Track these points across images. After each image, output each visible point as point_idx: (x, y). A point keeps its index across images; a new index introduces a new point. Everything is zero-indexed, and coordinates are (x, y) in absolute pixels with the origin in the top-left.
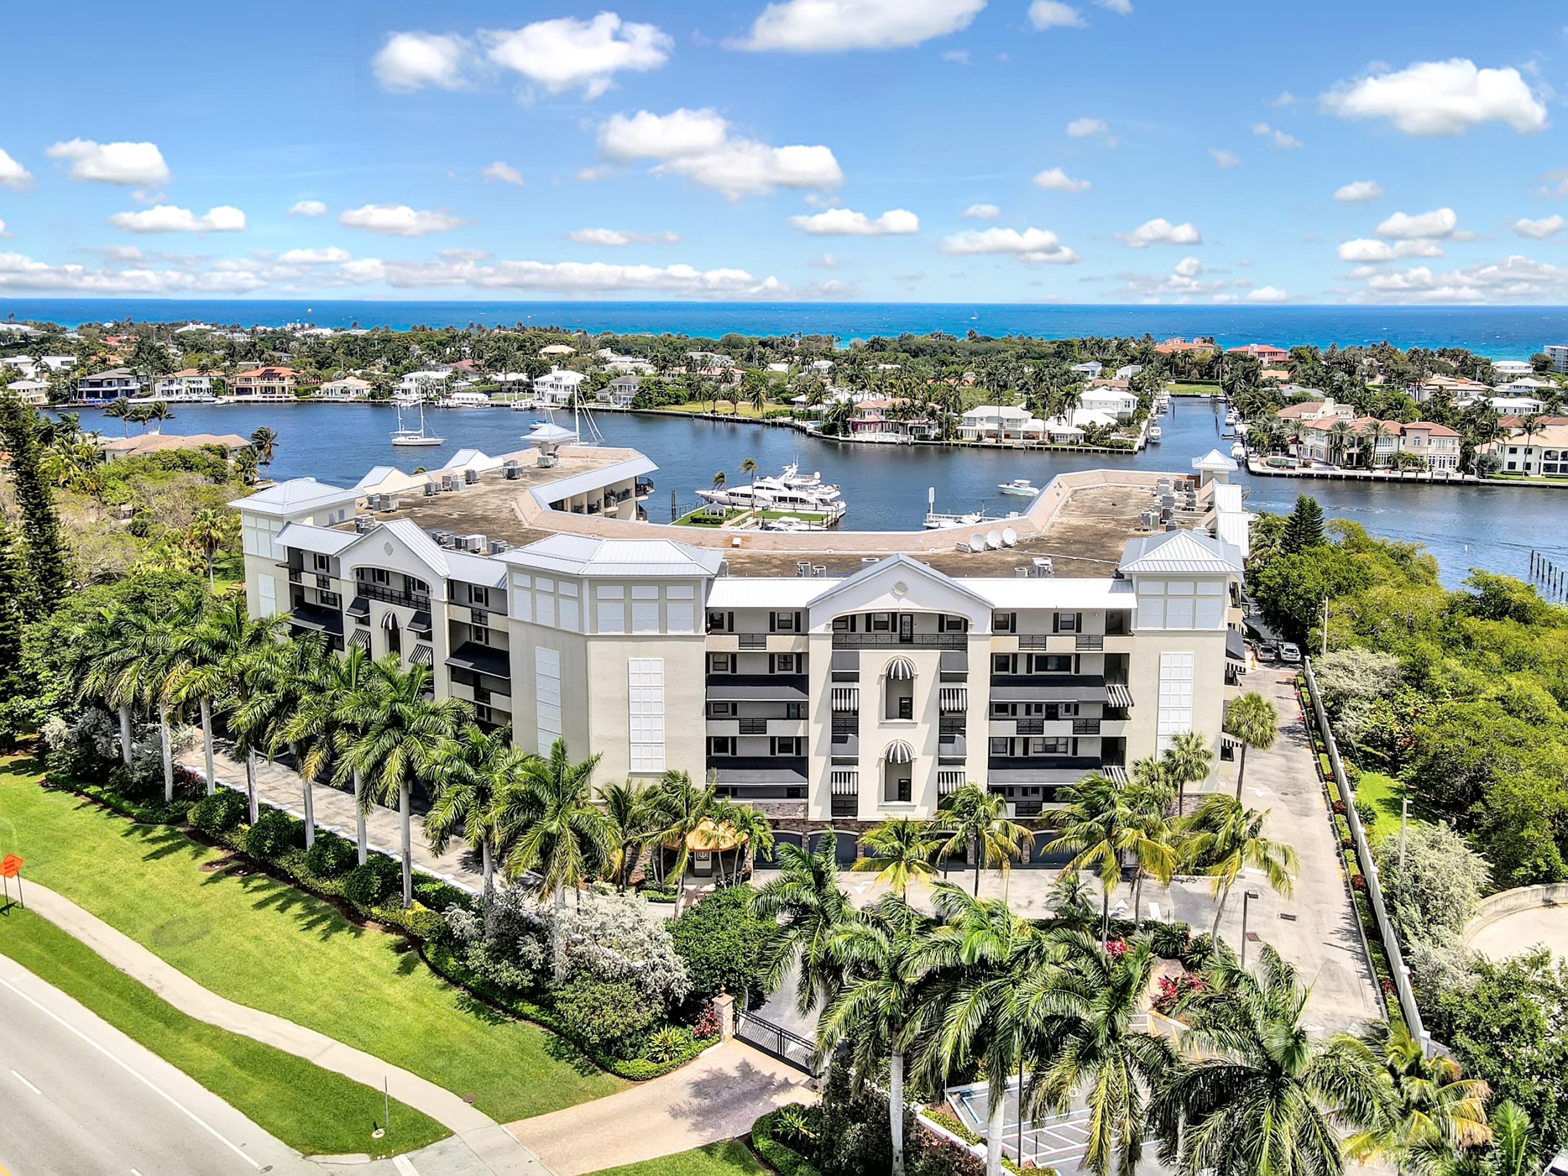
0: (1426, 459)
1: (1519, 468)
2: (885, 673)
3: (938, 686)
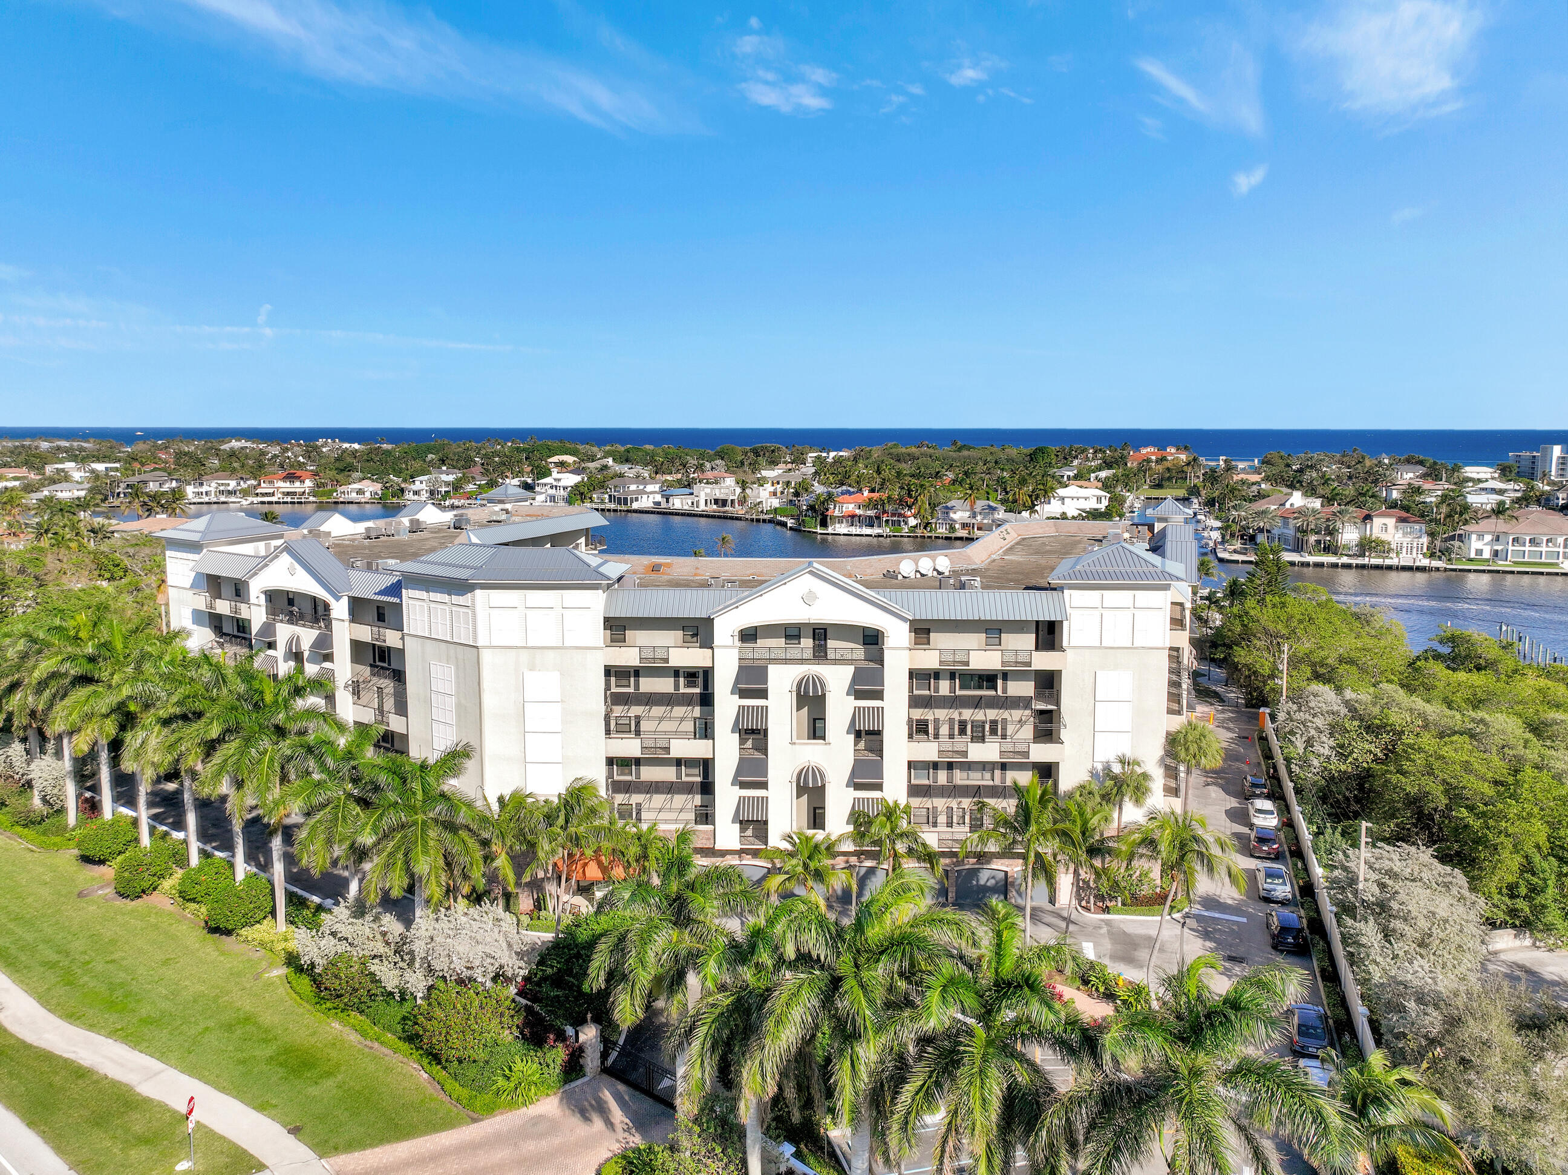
0: (1393, 546)
1: (1487, 554)
2: (794, 688)
3: (852, 703)
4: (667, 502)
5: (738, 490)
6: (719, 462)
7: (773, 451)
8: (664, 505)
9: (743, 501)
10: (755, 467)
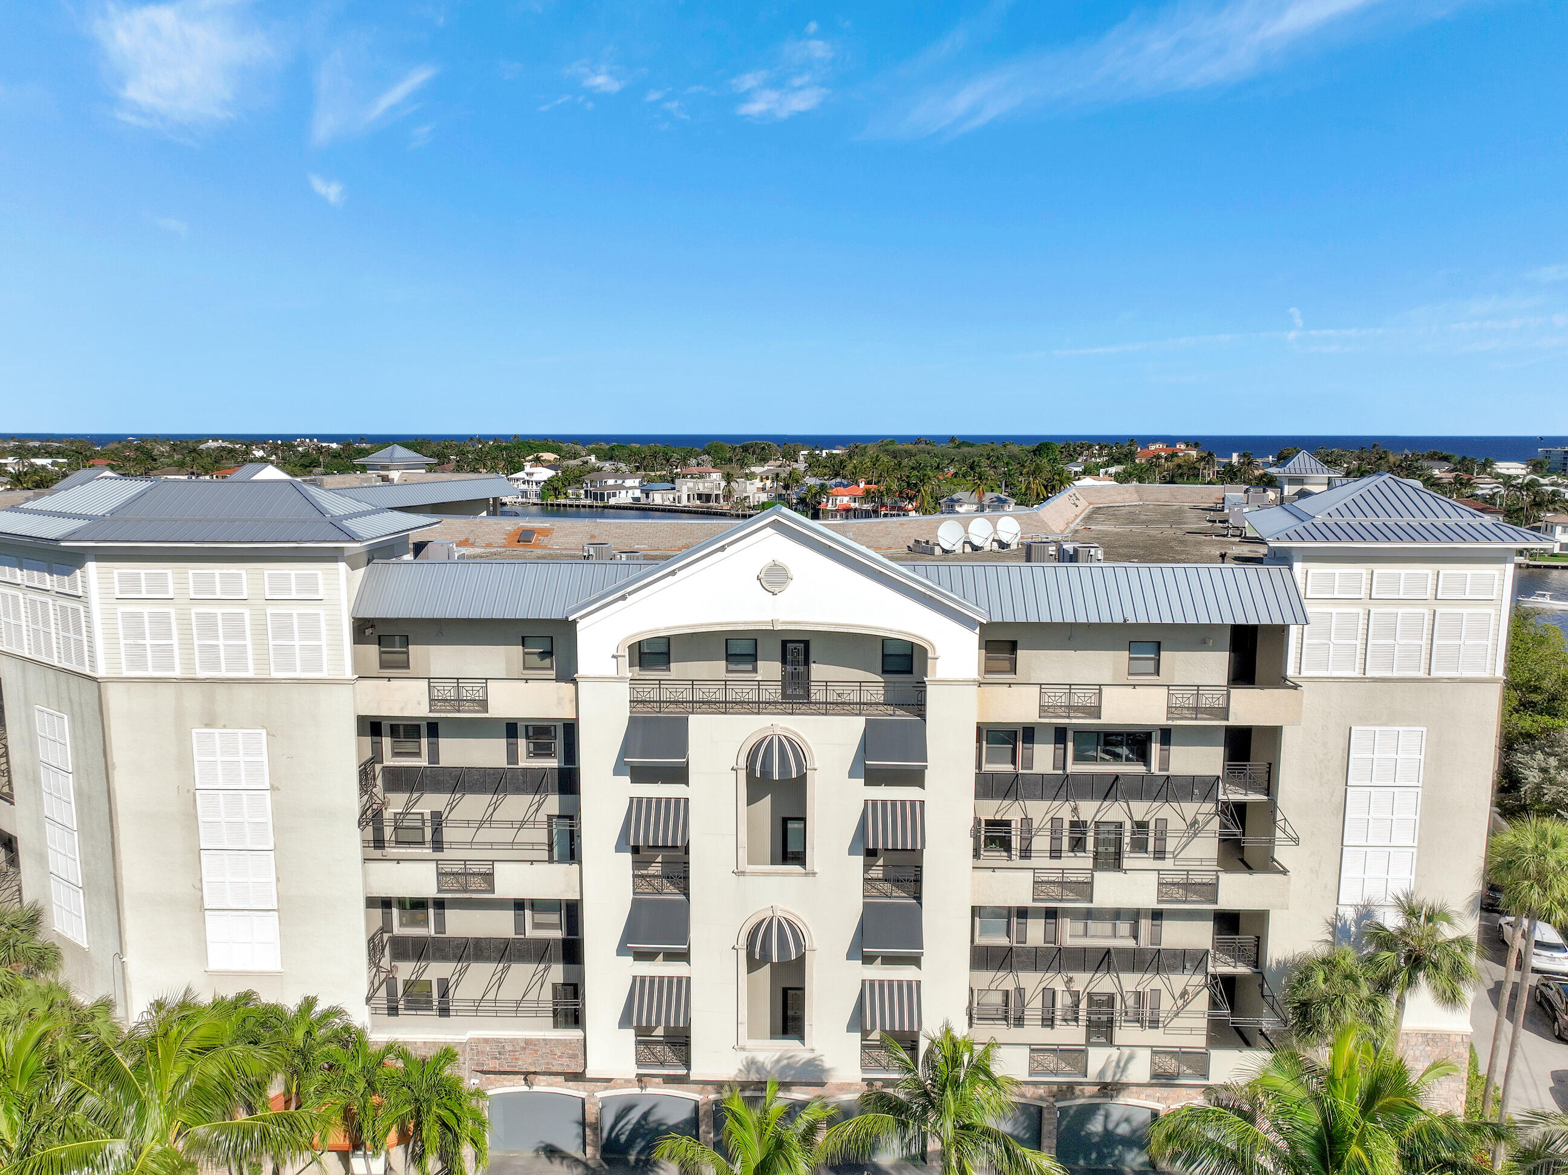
2: (743, 763)
3: (862, 792)
4: (647, 497)
5: (723, 484)
6: (705, 457)
7: (763, 448)
8: (643, 500)
9: (728, 496)
10: (743, 464)
